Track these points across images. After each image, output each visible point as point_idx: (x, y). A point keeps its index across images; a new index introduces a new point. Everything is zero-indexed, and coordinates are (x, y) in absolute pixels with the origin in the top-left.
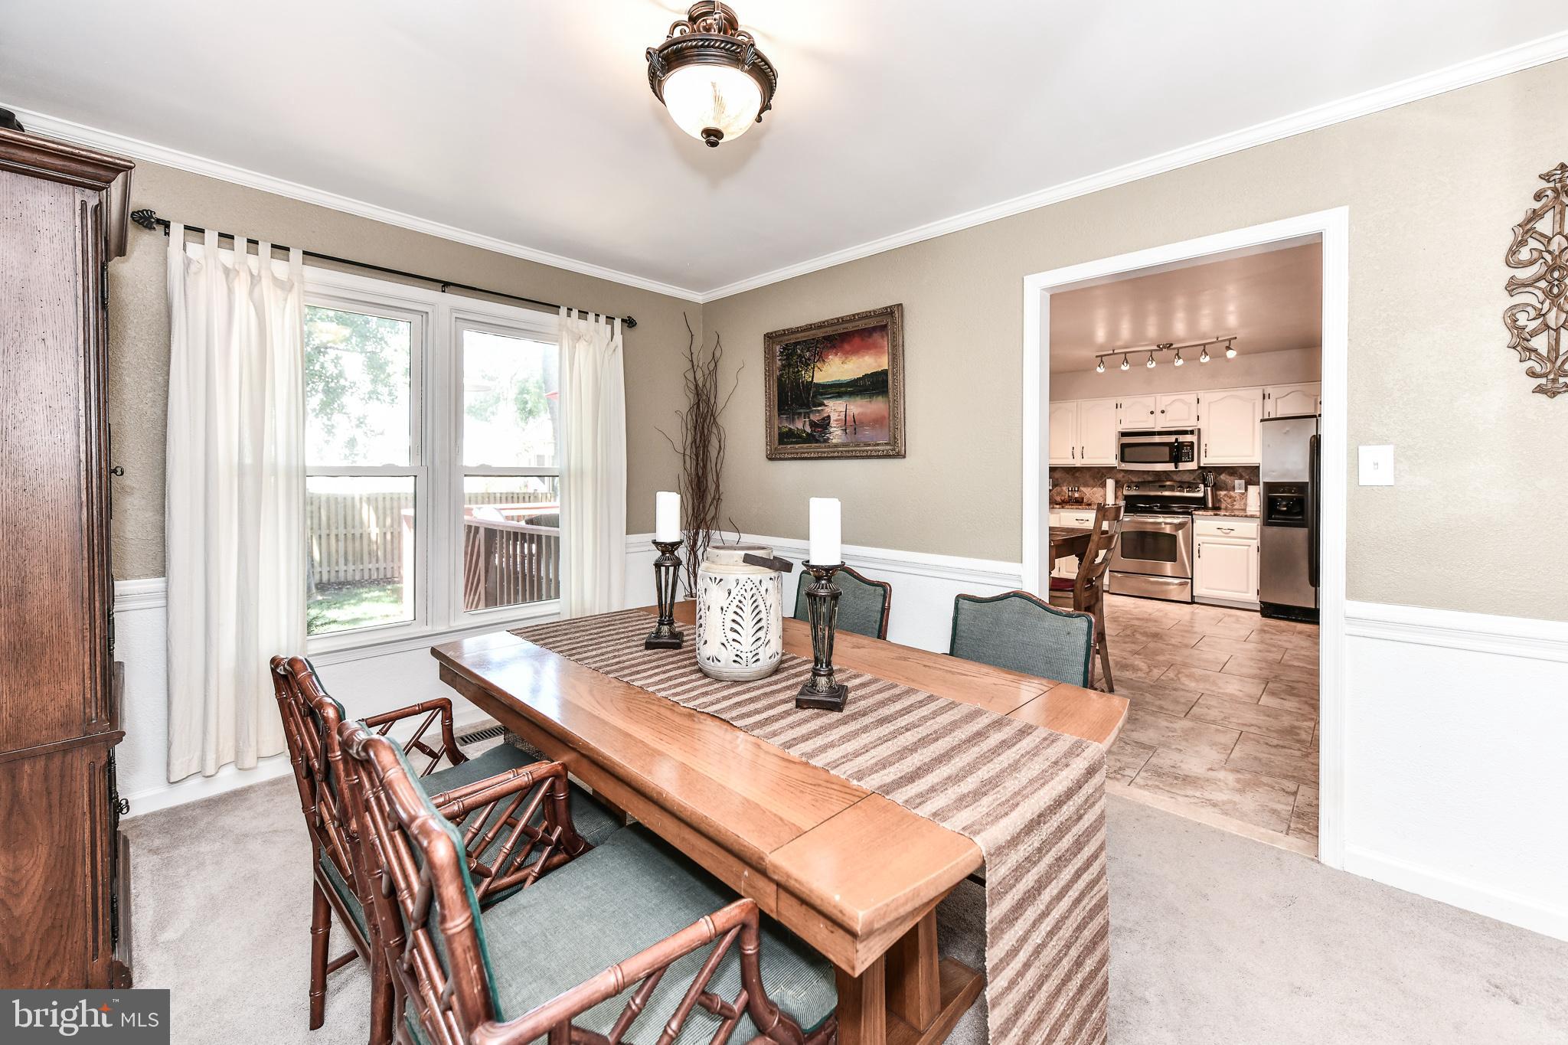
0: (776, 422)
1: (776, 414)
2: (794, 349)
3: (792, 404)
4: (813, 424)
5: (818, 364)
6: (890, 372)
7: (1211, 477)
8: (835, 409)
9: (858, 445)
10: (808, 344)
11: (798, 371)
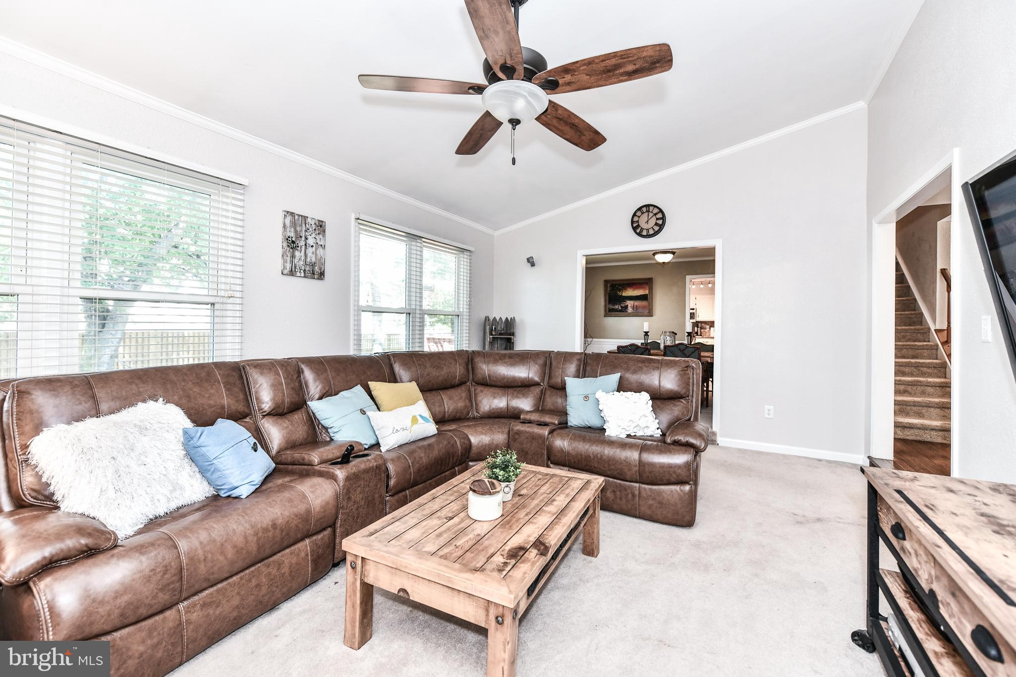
2: (615, 286)
3: (614, 301)
4: (622, 307)
5: (624, 290)
6: (649, 294)
7: (700, 325)
8: (630, 303)
9: (637, 313)
10: (620, 285)
11: (616, 292)
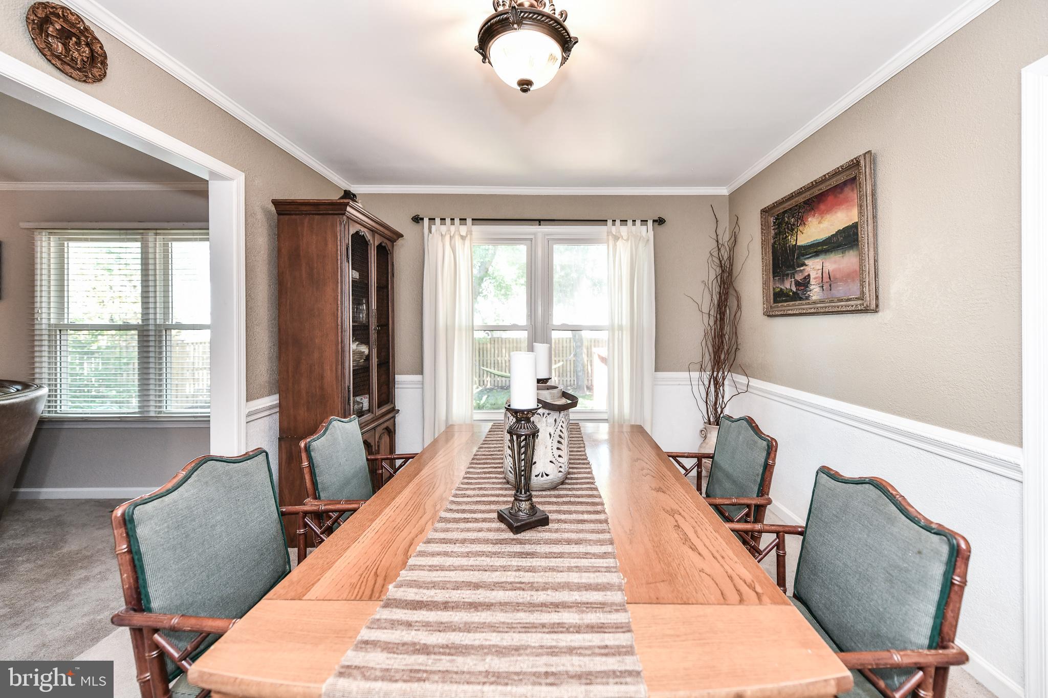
0: (771, 284)
1: (772, 278)
2: (783, 218)
3: (782, 267)
4: (798, 284)
5: (800, 228)
6: (859, 223)
9: (832, 301)
10: (792, 211)
11: (786, 237)
